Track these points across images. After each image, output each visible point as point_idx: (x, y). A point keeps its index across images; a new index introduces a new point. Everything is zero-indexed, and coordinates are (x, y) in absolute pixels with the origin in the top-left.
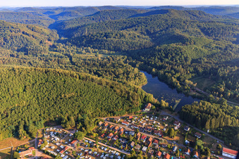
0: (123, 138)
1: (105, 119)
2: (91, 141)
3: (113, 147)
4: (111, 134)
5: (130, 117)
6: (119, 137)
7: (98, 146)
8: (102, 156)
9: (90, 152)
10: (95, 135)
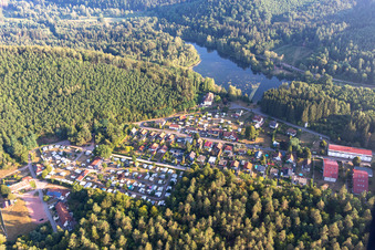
0: (176, 149)
1: (139, 124)
2: (124, 158)
3: (161, 162)
4: (155, 145)
5: (181, 118)
6: (169, 148)
7: (137, 164)
8: (147, 177)
9: (127, 174)
10: (128, 149)
